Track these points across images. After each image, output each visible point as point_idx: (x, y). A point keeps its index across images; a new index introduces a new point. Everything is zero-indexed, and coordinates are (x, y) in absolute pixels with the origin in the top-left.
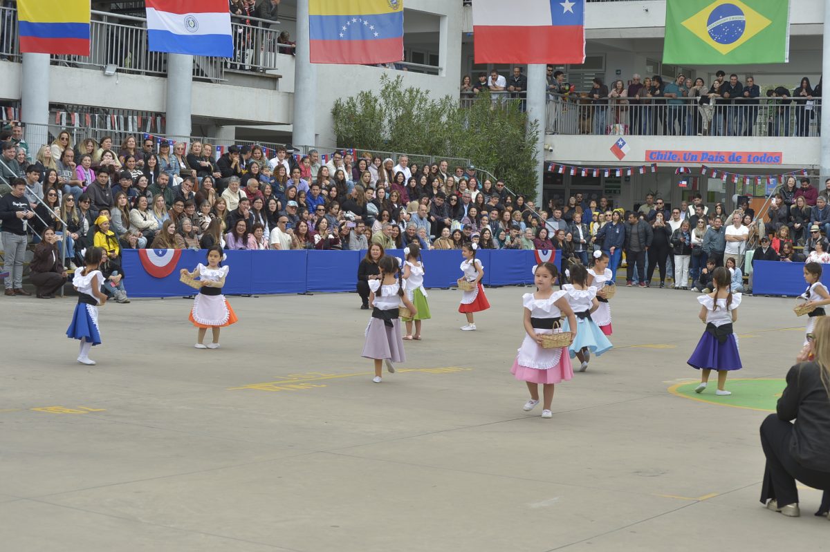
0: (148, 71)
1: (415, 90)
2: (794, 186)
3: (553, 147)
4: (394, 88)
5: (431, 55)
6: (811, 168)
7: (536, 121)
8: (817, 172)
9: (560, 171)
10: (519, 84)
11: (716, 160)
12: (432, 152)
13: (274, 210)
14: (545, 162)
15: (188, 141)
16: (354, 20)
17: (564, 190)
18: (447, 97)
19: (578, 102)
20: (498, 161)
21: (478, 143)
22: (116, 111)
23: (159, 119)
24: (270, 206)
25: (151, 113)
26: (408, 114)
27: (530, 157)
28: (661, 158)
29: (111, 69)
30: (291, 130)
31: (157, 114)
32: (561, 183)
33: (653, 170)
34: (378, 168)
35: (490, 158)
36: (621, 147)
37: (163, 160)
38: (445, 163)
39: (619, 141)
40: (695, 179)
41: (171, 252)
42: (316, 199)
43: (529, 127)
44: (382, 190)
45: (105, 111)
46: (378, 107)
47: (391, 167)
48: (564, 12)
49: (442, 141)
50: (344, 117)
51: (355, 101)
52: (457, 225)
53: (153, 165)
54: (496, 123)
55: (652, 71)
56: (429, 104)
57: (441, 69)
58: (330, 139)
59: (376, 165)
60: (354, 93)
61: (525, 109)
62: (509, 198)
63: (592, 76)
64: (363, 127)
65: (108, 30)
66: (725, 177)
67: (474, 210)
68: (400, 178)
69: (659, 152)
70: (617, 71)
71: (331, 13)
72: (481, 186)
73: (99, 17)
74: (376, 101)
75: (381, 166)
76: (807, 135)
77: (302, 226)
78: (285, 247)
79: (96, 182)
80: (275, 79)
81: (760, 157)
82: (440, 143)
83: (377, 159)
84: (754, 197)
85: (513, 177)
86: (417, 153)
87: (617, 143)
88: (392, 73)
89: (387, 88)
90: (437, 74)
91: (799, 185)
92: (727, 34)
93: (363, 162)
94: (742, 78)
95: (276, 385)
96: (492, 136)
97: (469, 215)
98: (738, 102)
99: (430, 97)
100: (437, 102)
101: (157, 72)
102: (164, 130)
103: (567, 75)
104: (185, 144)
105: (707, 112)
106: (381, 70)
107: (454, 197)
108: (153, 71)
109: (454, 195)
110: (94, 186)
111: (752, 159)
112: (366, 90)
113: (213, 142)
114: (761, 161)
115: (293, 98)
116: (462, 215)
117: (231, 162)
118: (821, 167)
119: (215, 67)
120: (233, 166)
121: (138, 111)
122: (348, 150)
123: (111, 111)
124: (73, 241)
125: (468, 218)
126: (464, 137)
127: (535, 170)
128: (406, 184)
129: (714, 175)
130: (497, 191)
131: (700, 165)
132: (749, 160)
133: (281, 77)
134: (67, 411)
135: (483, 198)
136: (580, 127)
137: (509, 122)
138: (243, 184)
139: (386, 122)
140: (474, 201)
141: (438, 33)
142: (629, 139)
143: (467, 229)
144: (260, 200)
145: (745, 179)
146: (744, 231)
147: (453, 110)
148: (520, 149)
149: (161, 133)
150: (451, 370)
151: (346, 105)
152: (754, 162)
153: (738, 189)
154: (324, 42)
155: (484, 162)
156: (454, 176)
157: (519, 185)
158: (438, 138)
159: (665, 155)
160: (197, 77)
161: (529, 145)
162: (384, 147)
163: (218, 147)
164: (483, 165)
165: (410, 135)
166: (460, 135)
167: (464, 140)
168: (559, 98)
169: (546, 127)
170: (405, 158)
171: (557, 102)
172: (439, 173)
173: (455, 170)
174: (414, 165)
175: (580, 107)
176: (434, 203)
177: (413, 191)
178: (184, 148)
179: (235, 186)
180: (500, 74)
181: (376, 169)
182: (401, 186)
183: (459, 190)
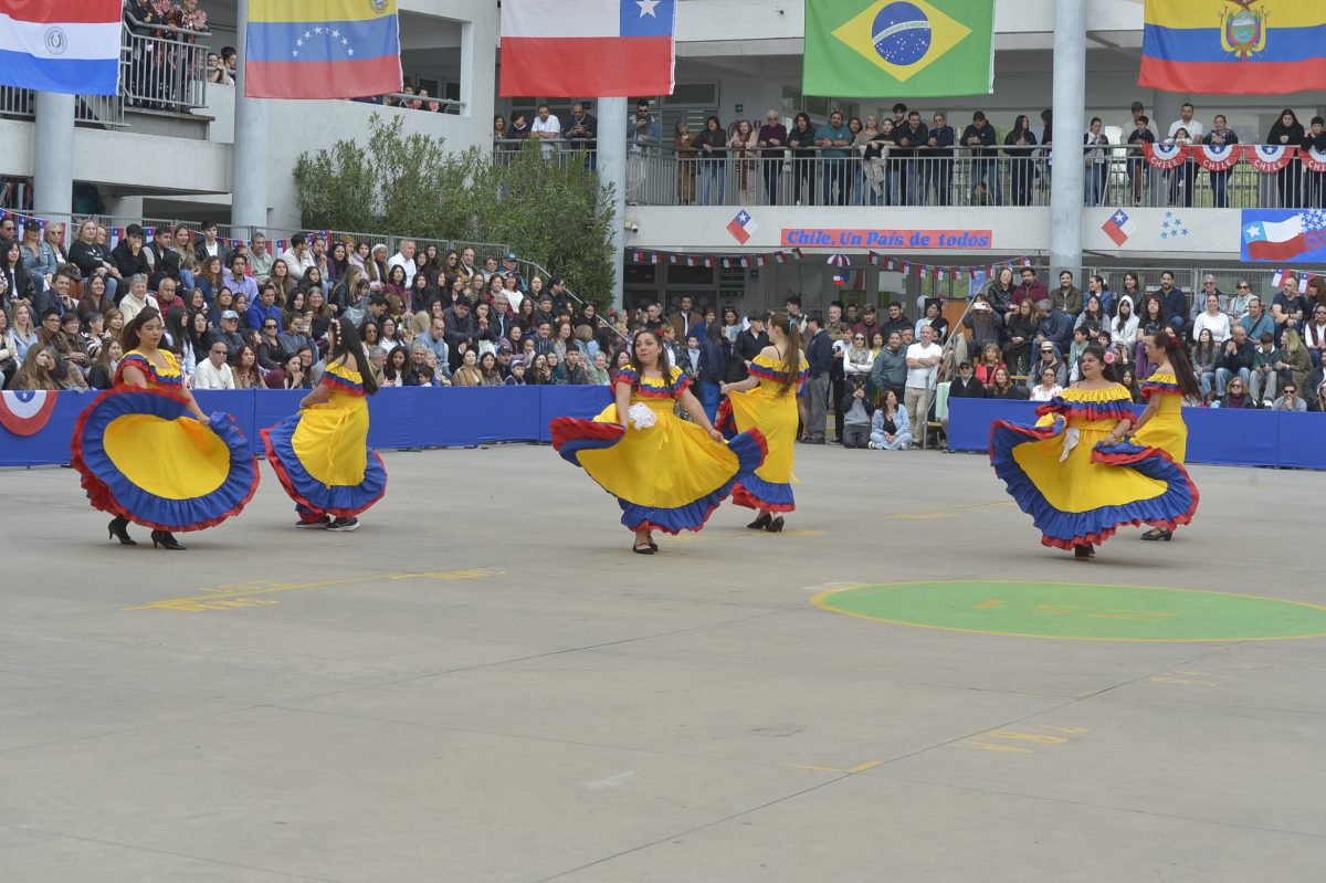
0: (6, 112)
1: (422, 137)
2: (1011, 283)
3: (639, 224)
4: (390, 135)
5: (448, 84)
6: (1037, 254)
7: (611, 185)
8: (1045, 261)
9: (654, 261)
11: (891, 243)
12: (449, 236)
13: (203, 329)
14: (626, 249)
15: (68, 221)
16: (318, 30)
17: (656, 292)
18: (473, 149)
19: (677, 154)
20: (552, 247)
21: (521, 220)
23: (21, 186)
24: (196, 323)
25: (10, 177)
26: (412, 176)
27: (602, 240)
28: (806, 241)
30: (230, 203)
31: (23, 179)
32: (652, 280)
33: (797, 257)
34: (366, 259)
35: (541, 244)
36: (743, 223)
37: (28, 251)
38: (470, 252)
39: (740, 214)
40: (860, 272)
41: (41, 395)
42: (268, 309)
43: (600, 194)
46: (365, 165)
47: (386, 259)
48: (642, 15)
49: (464, 218)
50: (312, 182)
51: (329, 156)
52: (488, 347)
53: (15, 260)
54: (550, 189)
55: (792, 106)
56: (444, 159)
57: (464, 105)
58: (291, 216)
59: (362, 253)
60: (328, 143)
61: (594, 166)
62: (569, 305)
63: (698, 114)
64: (342, 197)
66: (907, 269)
68: (398, 275)
69: (802, 231)
70: (737, 106)
71: (284, 19)
72: (526, 288)
74: (362, 155)
75: (369, 256)
76: (1029, 204)
77: (247, 354)
80: (204, 122)
81: (957, 237)
82: (462, 221)
83: (364, 246)
84: (951, 299)
85: (576, 272)
86: (426, 236)
87: (737, 219)
88: (387, 113)
89: (378, 135)
90: (457, 112)
91: (1018, 281)
92: (906, 49)
94: (928, 117)
95: (199, 602)
96: (543, 209)
98: (923, 153)
99: (446, 149)
100: (457, 156)
101: (20, 113)
102: (29, 204)
103: (660, 112)
104: (63, 225)
105: (876, 171)
106: (369, 108)
107: (484, 304)
108: (13, 112)
109: (483, 301)
111: (945, 241)
112: (346, 139)
113: (108, 222)
114: (959, 244)
115: (232, 152)
118: (1052, 253)
119: (110, 105)
122: (318, 232)
126: (499, 211)
127: (611, 260)
128: (409, 283)
129: (890, 267)
131: (866, 252)
132: (941, 243)
133: (213, 119)
135: (532, 305)
136: (679, 195)
137: (569, 186)
138: (153, 286)
139: (377, 188)
140: (516, 310)
141: (458, 50)
143: (503, 354)
145: (937, 270)
147: (483, 168)
148: (587, 228)
149: (24, 208)
150: (474, 573)
151: (315, 162)
152: (949, 245)
153: (926, 288)
154: (266, 64)
155: (531, 250)
156: (483, 271)
157: (586, 284)
158: (458, 213)
159: (813, 237)
160: (82, 120)
161: (601, 221)
162: (375, 228)
163: (115, 229)
164: (529, 253)
165: (415, 207)
166: (494, 207)
167: (499, 215)
168: (648, 149)
169: (627, 194)
170: (409, 244)
171: (644, 156)
172: (461, 267)
173: (485, 262)
174: (423, 255)
175: (680, 162)
176: (454, 314)
177: (420, 294)
178: (62, 233)
179: (141, 289)
180: (552, 112)
181: (361, 261)
182: (401, 289)
183: (491, 291)
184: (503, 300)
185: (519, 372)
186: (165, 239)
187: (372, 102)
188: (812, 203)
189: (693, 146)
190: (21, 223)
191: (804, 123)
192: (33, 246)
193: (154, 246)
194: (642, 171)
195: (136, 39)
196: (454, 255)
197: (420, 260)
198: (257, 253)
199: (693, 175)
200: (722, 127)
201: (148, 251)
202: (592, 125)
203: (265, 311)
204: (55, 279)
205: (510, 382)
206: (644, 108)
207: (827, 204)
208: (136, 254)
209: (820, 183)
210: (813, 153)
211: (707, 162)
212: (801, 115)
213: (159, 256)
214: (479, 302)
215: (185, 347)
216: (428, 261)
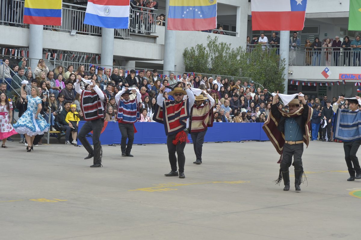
0: (92, 33)
1: (224, 43)
3: (293, 72)
4: (214, 43)
5: (232, 26)
7: (284, 59)
9: (297, 84)
10: (275, 41)
12: (232, 75)
13: (154, 103)
14: (289, 80)
15: (112, 68)
16: (191, 9)
18: (240, 47)
19: (305, 49)
20: (265, 79)
21: (255, 70)
22: (76, 53)
23: (97, 57)
24: (152, 101)
25: (94, 54)
26: (221, 56)
27: (281, 77)
28: (347, 78)
29: (74, 32)
30: (163, 63)
31: (97, 55)
33: (344, 83)
34: (206, 82)
35: (261, 78)
36: (327, 72)
37: (99, 77)
39: (326, 69)
43: (281, 62)
45: (71, 52)
46: (206, 52)
47: (212, 82)
48: (297, 4)
49: (237, 69)
50: (189, 57)
51: (194, 49)
52: (244, 110)
54: (264, 60)
55: (343, 34)
56: (231, 50)
57: (237, 33)
59: (205, 80)
60: (194, 45)
61: (279, 54)
63: (312, 37)
64: (198, 62)
65: (72, 13)
67: (253, 103)
68: (216, 86)
69: (346, 74)
70: (325, 34)
71: (181, 5)
73: (68, 6)
74: (205, 49)
75: (207, 81)
79: (66, 88)
80: (155, 38)
82: (236, 70)
83: (205, 78)
85: (272, 87)
86: (225, 75)
87: (325, 70)
88: (213, 35)
89: (210, 43)
90: (235, 36)
93: (197, 78)
95: (153, 189)
96: (262, 67)
99: (231, 47)
100: (235, 49)
101: (97, 34)
102: (100, 63)
103: (300, 36)
104: (110, 69)
106: (207, 34)
108: (94, 34)
110: (65, 90)
112: (200, 44)
115: (164, 47)
116: (247, 106)
119: (125, 32)
121: (87, 53)
122: (191, 73)
123: (74, 53)
124: (54, 117)
126: (248, 67)
127: (284, 83)
128: (219, 90)
130: (264, 94)
133: (158, 37)
134: (48, 201)
135: (258, 97)
136: (306, 62)
137: (270, 59)
140: (253, 99)
141: (235, 16)
142: (331, 68)
143: (249, 113)
144: (147, 98)
147: (243, 53)
148: (276, 73)
149: (98, 64)
150: (240, 182)
151: (190, 51)
154: (174, 19)
156: (243, 86)
158: (235, 68)
159: (349, 76)
160: (116, 36)
161: (280, 71)
162: (209, 72)
163: (126, 71)
164: (258, 81)
165: (221, 66)
166: (246, 66)
167: (248, 68)
168: (296, 48)
169: (289, 62)
170: (219, 77)
171: (295, 50)
173: (244, 84)
174: (224, 81)
175: (306, 52)
176: (233, 99)
177: (222, 93)
178: (110, 72)
180: (265, 36)
181: (204, 82)
182: (216, 91)
183: (246, 93)
184: (249, 96)
185: (254, 118)
186: (142, 74)
187: (208, 32)
188: (349, 65)
189: (310, 47)
190: (97, 68)
191: (347, 40)
192: (100, 75)
193: (139, 77)
194: (294, 54)
195: (134, 11)
197: (222, 82)
198: (171, 79)
199: (311, 56)
200: (320, 41)
201: (136, 78)
202: (278, 40)
204: (107, 87)
205: (251, 121)
206: (295, 34)
207: (354, 66)
208: (133, 79)
209: (352, 59)
210: (350, 49)
211: (315, 52)
212: (347, 37)
213: (140, 80)
214: (241, 96)
215: (148, 109)
216: (225, 82)
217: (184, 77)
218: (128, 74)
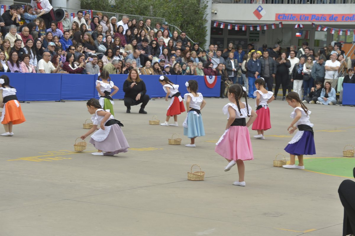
3: (217, 11)
9: (222, 27)
11: (321, 19)
12: (142, 14)
13: (40, 48)
14: (212, 21)
17: (224, 39)
20: (182, 20)
21: (170, 8)
24: (37, 45)
27: (202, 17)
28: (285, 19)
32: (222, 34)
33: (280, 26)
36: (260, 11)
38: (149, 21)
39: (259, 7)
40: (307, 32)
42: (67, 41)
44: (110, 37)
47: (115, 22)
49: (147, 7)
52: (156, 59)
58: (76, 3)
59: (105, 21)
62: (189, 43)
66: (326, 30)
67: (166, 51)
68: (120, 29)
69: (284, 14)
72: (171, 36)
75: (108, 21)
78: (48, 72)
81: (350, 17)
82: (146, 8)
84: (345, 43)
85: (192, 30)
86: (131, 14)
87: (258, 9)
93: (96, 19)
95: (39, 158)
96: (179, 4)
97: (163, 54)
107: (155, 42)
109: (154, 41)
111: (344, 18)
114: (351, 20)
116: (159, 53)
117: (11, 16)
120: (13, 19)
122: (87, 10)
125: (162, 55)
126: (161, 4)
127: (206, 25)
128: (124, 33)
129: (319, 29)
130: (181, 39)
131: (310, 23)
132: (343, 20)
135: (173, 43)
140: (167, 45)
142: (266, 6)
143: (162, 62)
144: (31, 41)
145: (340, 31)
146: (337, 64)
148: (196, 12)
150: (151, 149)
152: (346, 20)
153: (335, 37)
155: (174, 20)
157: (196, 35)
158: (145, 5)
159: (288, 17)
161: (202, 9)
162: (111, 10)
163: (2, 6)
164: (173, 22)
165: (127, 2)
166: (159, 3)
167: (161, 6)
172: (145, 26)
173: (156, 26)
174: (130, 22)
177: (129, 38)
179: (14, 31)
181: (105, 23)
182: (121, 35)
183: (158, 37)
184: (162, 41)
185: (168, 70)
188: (288, 3)
196: (142, 22)
197: (129, 24)
203: (66, 41)
205: (164, 74)
207: (295, 3)
215: (32, 54)
216: (132, 24)
217: (79, 16)
218: (5, 9)
